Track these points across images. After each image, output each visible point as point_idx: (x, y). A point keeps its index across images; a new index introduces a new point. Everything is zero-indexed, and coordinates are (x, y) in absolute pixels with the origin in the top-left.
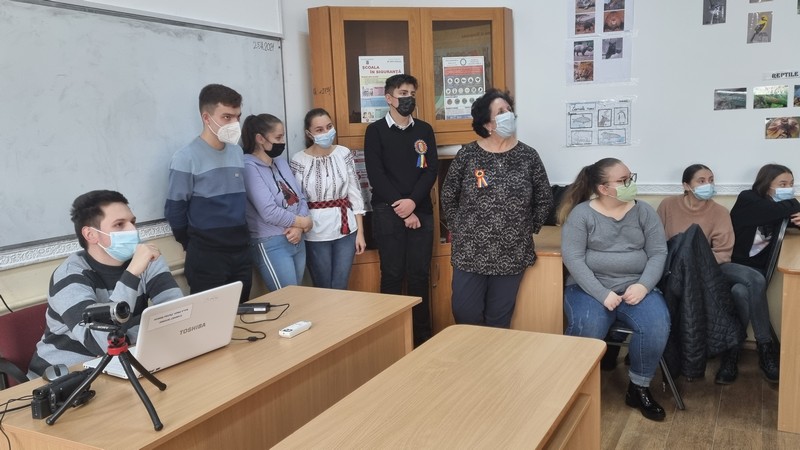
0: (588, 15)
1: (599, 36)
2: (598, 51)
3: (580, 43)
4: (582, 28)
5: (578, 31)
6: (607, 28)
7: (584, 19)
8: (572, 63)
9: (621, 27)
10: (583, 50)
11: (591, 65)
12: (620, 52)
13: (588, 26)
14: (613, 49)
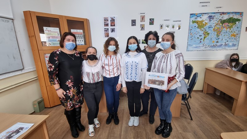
0: (107, 22)
1: (110, 27)
2: (110, 31)
3: (106, 29)
4: (106, 25)
5: (105, 26)
6: (111, 25)
7: (106, 23)
8: (104, 33)
9: (114, 25)
10: (106, 30)
11: (108, 34)
12: (114, 31)
13: (107, 25)
14: (113, 30)
